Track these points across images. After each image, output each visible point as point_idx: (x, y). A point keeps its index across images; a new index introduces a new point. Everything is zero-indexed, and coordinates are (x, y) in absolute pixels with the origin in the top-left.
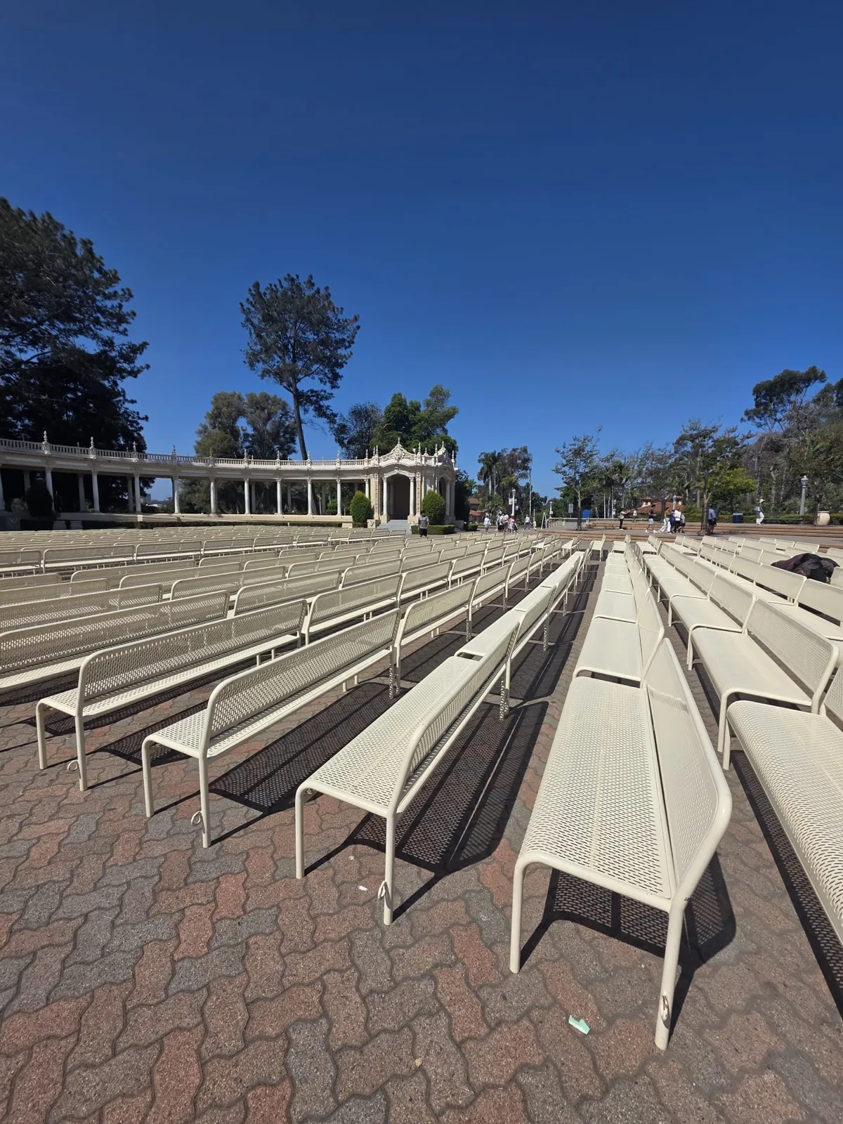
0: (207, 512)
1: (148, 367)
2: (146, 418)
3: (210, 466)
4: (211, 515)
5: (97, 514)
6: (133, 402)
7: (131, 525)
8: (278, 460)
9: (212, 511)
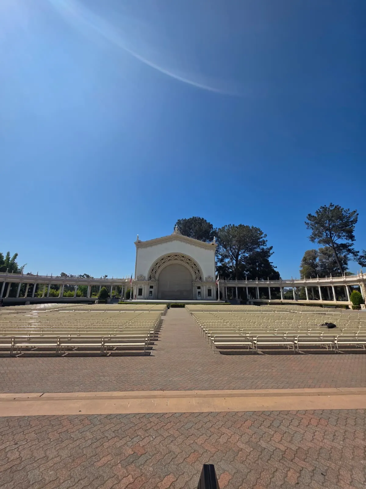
0: (293, 299)
1: (274, 252)
2: (276, 267)
3: (292, 282)
4: (294, 300)
5: (259, 300)
6: (272, 263)
7: (266, 304)
8: (318, 278)
9: (294, 299)
